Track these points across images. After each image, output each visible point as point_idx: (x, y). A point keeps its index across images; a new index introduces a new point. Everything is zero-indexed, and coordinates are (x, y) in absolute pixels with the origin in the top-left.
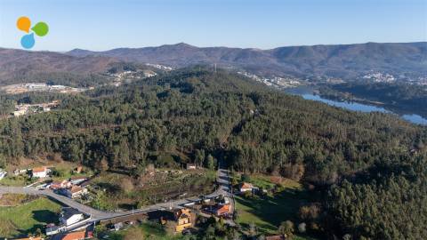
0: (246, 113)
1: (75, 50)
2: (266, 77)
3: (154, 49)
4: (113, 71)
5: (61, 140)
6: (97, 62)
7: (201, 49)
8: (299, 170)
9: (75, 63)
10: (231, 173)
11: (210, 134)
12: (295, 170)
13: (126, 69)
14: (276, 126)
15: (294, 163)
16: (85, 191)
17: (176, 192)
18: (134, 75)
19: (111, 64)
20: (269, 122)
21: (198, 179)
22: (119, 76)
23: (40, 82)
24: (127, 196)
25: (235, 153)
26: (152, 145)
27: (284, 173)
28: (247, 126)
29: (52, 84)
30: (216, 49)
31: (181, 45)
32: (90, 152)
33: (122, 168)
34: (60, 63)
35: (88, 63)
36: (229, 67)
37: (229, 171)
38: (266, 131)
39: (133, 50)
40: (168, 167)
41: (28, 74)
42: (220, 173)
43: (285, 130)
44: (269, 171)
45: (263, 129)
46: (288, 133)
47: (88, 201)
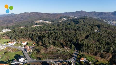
0: (93, 31)
1: (54, 13)
2: (108, 21)
3: (74, 12)
4: (61, 18)
5: (32, 34)
6: (57, 16)
7: (87, 12)
8: (109, 56)
9: (52, 16)
10: (79, 52)
11: (75, 37)
12: (107, 56)
13: (64, 17)
14: (104, 36)
15: (108, 52)
16: (31, 51)
17: (57, 56)
18: (66, 19)
19: (61, 16)
20: (101, 35)
21: (66, 53)
22: (62, 19)
23: (43, 20)
24: (41, 55)
25: (82, 45)
26: (56, 38)
27: (102, 56)
28: (91, 35)
29: (45, 21)
30: (92, 12)
31: (82, 11)
32: (38, 39)
33: (45, 45)
34: (49, 16)
35: (55, 16)
36: (95, 17)
37: (79, 51)
38: (99, 38)
39: (68, 13)
40: (58, 47)
41: (41, 18)
42: (75, 52)
43: (108, 38)
44: (96, 54)
45: (98, 37)
46: (109, 39)
47: (30, 54)
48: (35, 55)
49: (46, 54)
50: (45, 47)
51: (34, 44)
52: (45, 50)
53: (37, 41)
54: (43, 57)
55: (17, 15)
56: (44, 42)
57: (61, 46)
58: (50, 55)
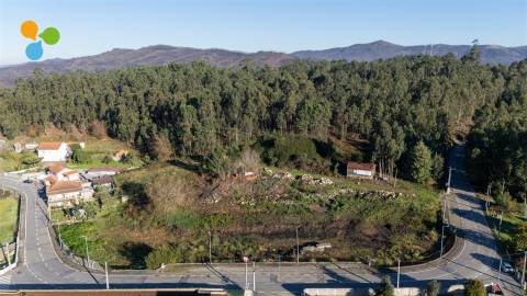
3: (343, 50)
16: (87, 195)
21: (375, 208)
40: (298, 167)
42: (454, 199)
47: (73, 220)
48: (110, 225)
49: (205, 216)
50: (195, 169)
51: (117, 158)
52: (194, 192)
53: (140, 140)
54: (172, 239)
55: (79, 61)
56: (187, 139)
57: (319, 159)
58: (240, 229)
